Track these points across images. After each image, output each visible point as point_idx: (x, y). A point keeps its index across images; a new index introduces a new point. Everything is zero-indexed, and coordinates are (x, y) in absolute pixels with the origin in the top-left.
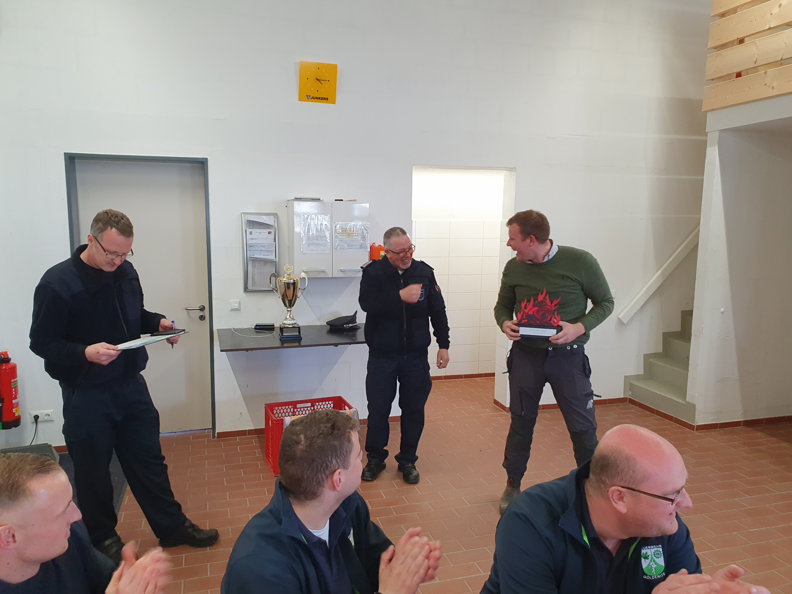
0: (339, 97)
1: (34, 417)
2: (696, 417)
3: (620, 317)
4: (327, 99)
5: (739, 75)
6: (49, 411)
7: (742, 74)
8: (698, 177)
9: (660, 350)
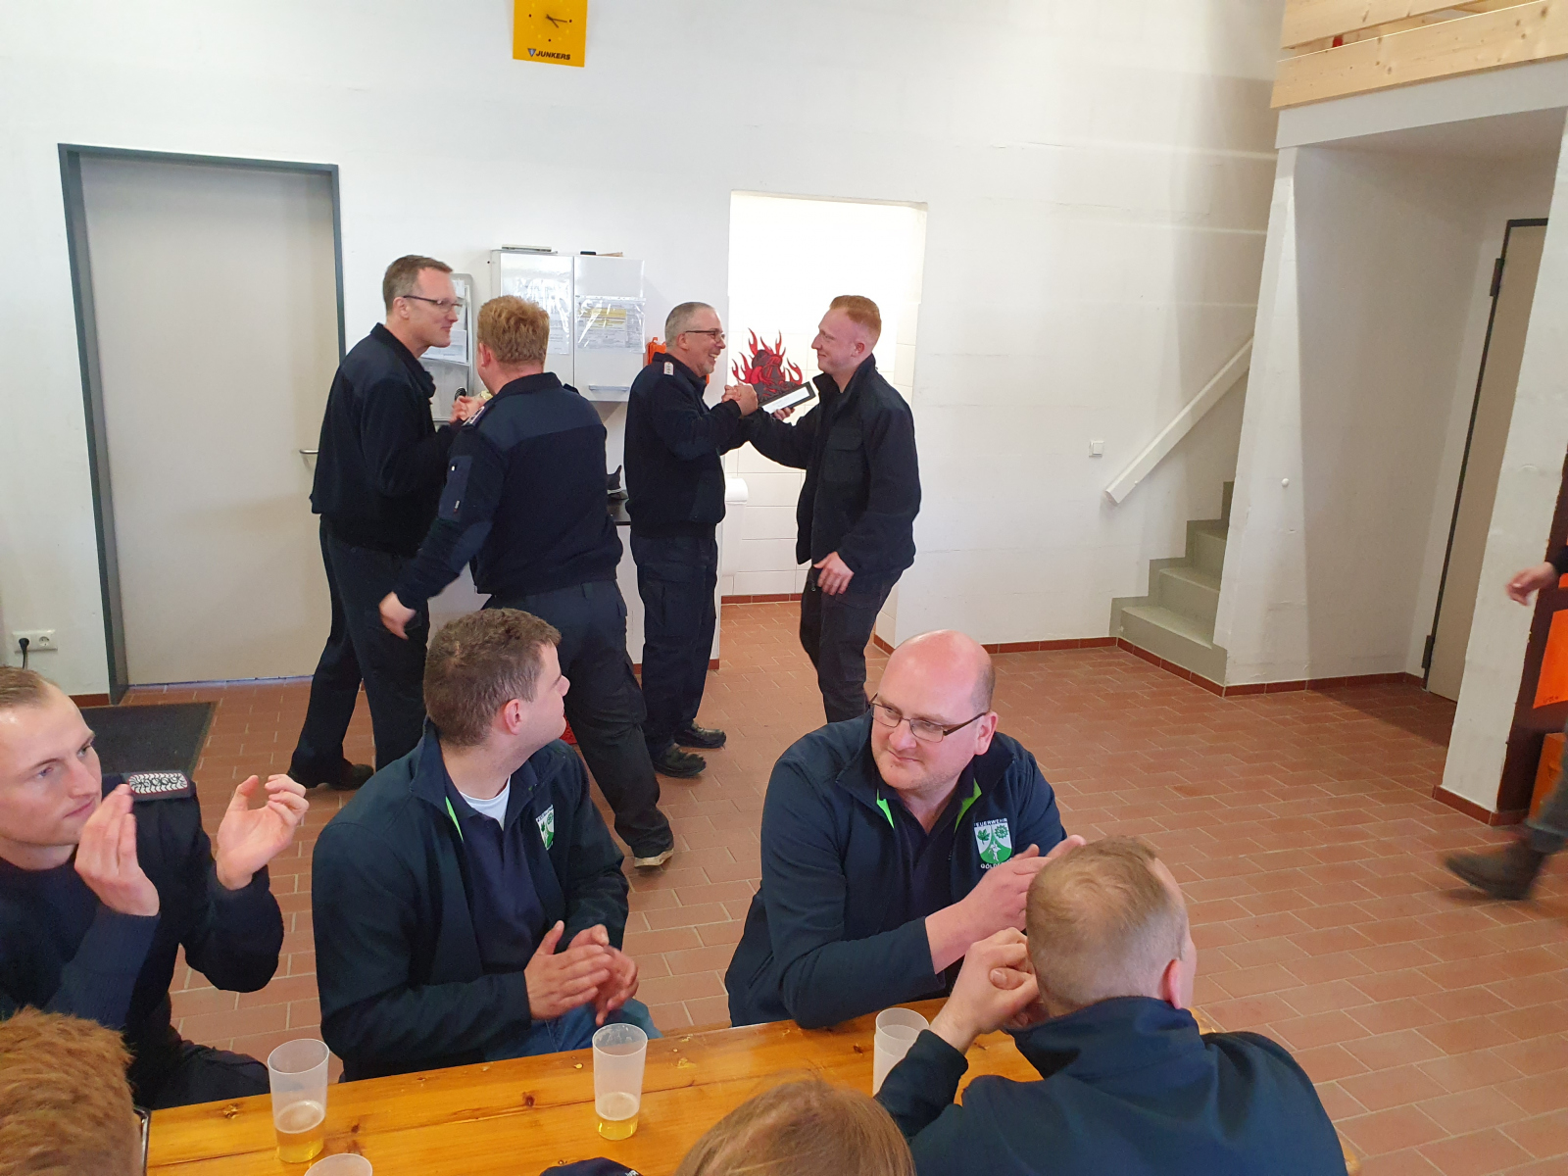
0: (593, 53)
1: (20, 641)
2: (1227, 671)
3: (1109, 490)
4: (568, 57)
5: (1338, 41)
6: (48, 632)
7: (1345, 40)
8: (1258, 232)
9: (1181, 553)
